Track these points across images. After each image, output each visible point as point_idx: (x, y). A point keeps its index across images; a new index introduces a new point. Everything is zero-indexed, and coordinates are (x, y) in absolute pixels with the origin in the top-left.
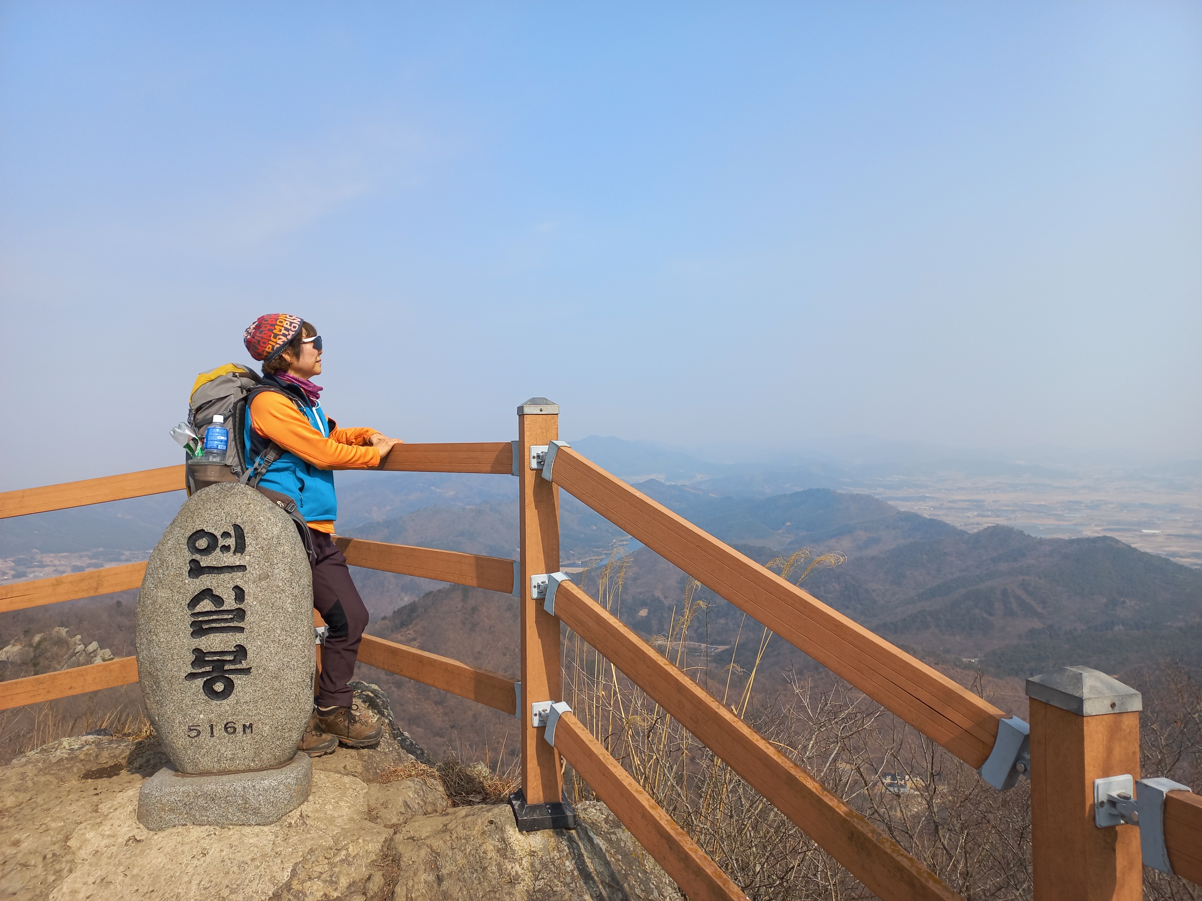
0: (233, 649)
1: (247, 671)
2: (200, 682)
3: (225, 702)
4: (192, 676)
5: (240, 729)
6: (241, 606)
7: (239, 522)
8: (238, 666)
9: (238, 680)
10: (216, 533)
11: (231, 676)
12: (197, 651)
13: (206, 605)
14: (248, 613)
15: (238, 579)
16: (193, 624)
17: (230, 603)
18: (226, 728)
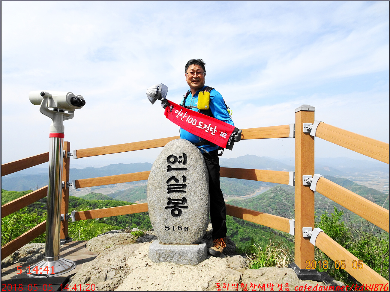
0: (182, 199)
1: (186, 207)
2: (170, 210)
3: (178, 218)
4: (166, 208)
5: (183, 229)
6: (185, 183)
7: (185, 152)
8: (183, 205)
9: (183, 210)
10: (177, 156)
11: (181, 209)
12: (169, 199)
13: (173, 182)
14: (188, 186)
15: (184, 173)
16: (168, 189)
17: (181, 182)
18: (178, 228)
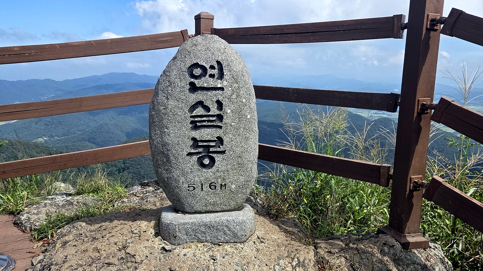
0: (215, 139)
1: (223, 152)
2: (195, 158)
3: (210, 170)
4: (190, 154)
5: (218, 187)
6: (221, 113)
7: (219, 59)
8: (219, 149)
9: (218, 158)
10: (206, 65)
11: (214, 155)
12: (194, 139)
13: (200, 111)
14: (225, 117)
15: (218, 95)
16: (192, 122)
17: (214, 110)
18: (210, 187)
